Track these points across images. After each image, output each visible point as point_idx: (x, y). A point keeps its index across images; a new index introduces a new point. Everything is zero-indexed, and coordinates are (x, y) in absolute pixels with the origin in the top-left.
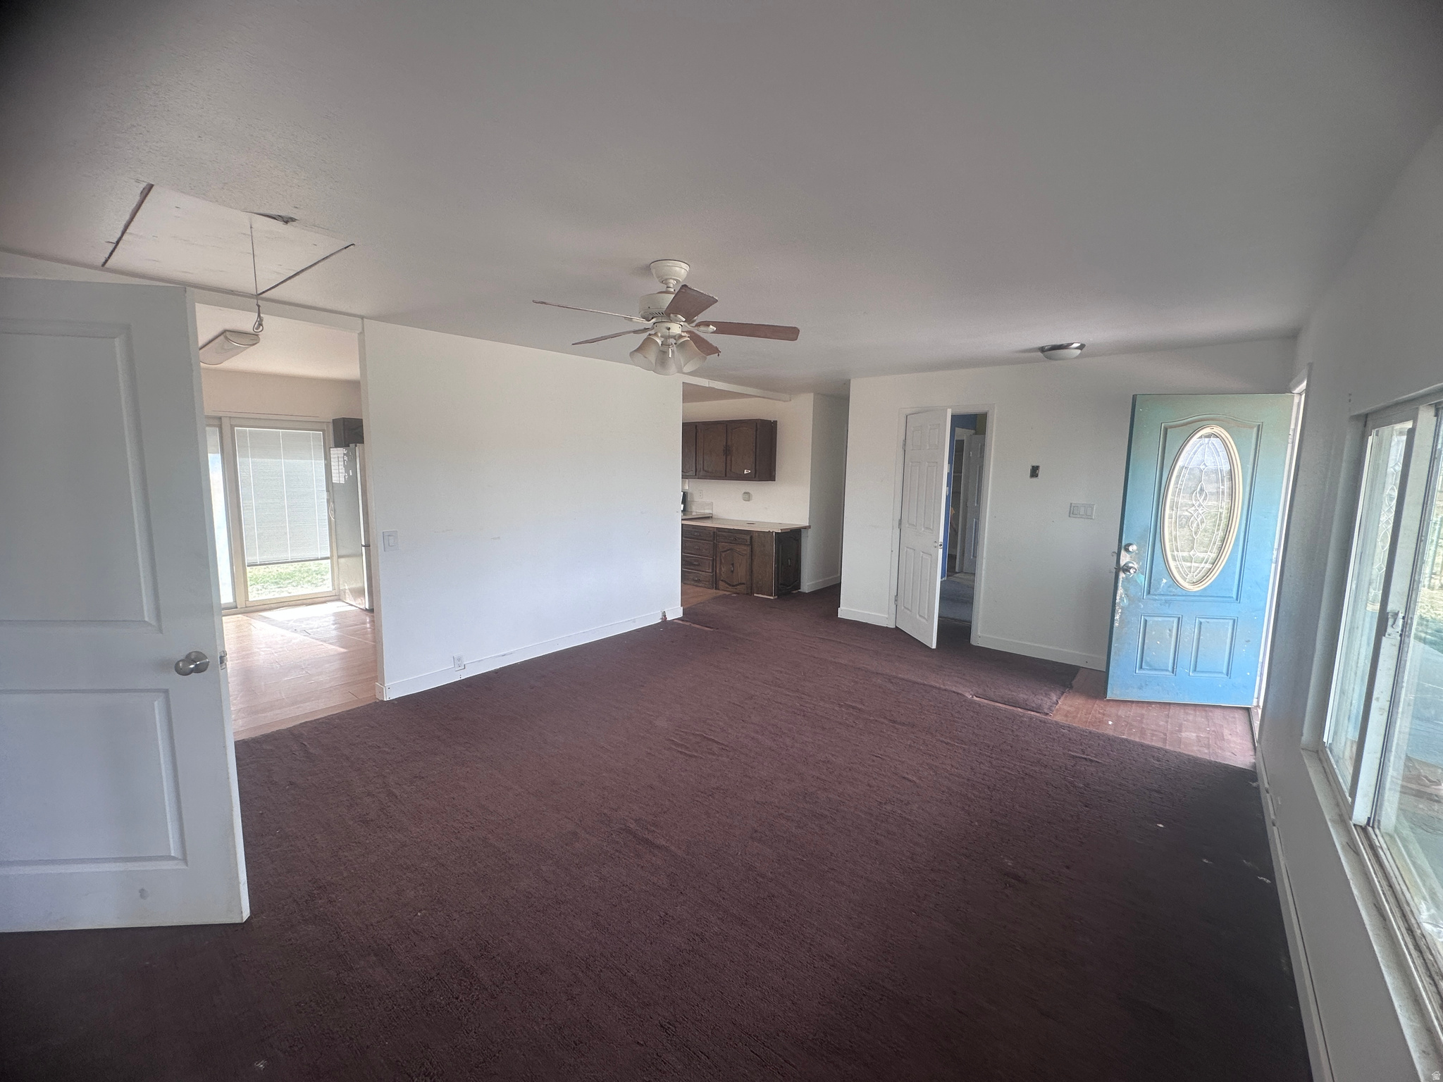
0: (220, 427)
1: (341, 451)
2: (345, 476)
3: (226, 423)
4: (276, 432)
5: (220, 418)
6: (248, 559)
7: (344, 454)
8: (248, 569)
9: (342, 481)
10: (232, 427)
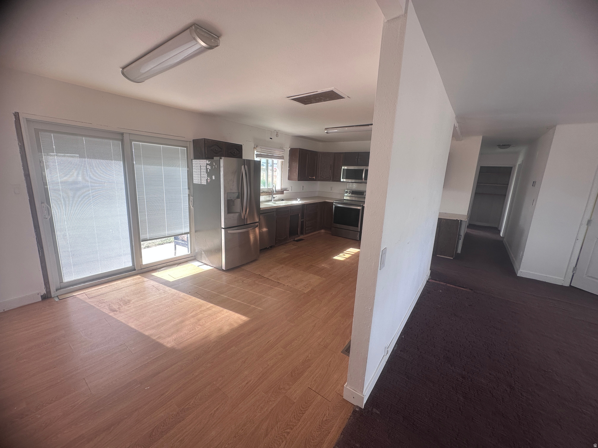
0: (122, 141)
1: (204, 162)
2: (207, 180)
3: (126, 138)
4: (177, 148)
5: (122, 134)
6: (142, 237)
7: (207, 164)
8: (142, 243)
9: (204, 182)
10: (131, 141)
